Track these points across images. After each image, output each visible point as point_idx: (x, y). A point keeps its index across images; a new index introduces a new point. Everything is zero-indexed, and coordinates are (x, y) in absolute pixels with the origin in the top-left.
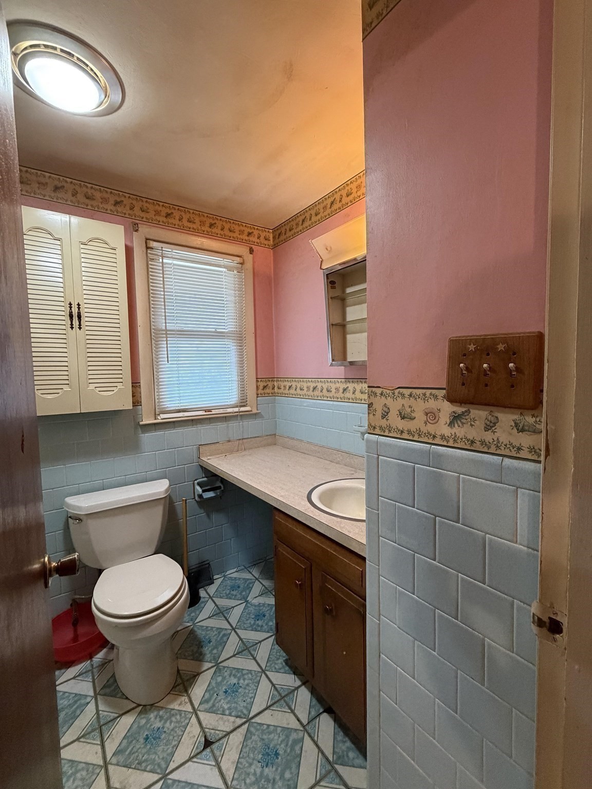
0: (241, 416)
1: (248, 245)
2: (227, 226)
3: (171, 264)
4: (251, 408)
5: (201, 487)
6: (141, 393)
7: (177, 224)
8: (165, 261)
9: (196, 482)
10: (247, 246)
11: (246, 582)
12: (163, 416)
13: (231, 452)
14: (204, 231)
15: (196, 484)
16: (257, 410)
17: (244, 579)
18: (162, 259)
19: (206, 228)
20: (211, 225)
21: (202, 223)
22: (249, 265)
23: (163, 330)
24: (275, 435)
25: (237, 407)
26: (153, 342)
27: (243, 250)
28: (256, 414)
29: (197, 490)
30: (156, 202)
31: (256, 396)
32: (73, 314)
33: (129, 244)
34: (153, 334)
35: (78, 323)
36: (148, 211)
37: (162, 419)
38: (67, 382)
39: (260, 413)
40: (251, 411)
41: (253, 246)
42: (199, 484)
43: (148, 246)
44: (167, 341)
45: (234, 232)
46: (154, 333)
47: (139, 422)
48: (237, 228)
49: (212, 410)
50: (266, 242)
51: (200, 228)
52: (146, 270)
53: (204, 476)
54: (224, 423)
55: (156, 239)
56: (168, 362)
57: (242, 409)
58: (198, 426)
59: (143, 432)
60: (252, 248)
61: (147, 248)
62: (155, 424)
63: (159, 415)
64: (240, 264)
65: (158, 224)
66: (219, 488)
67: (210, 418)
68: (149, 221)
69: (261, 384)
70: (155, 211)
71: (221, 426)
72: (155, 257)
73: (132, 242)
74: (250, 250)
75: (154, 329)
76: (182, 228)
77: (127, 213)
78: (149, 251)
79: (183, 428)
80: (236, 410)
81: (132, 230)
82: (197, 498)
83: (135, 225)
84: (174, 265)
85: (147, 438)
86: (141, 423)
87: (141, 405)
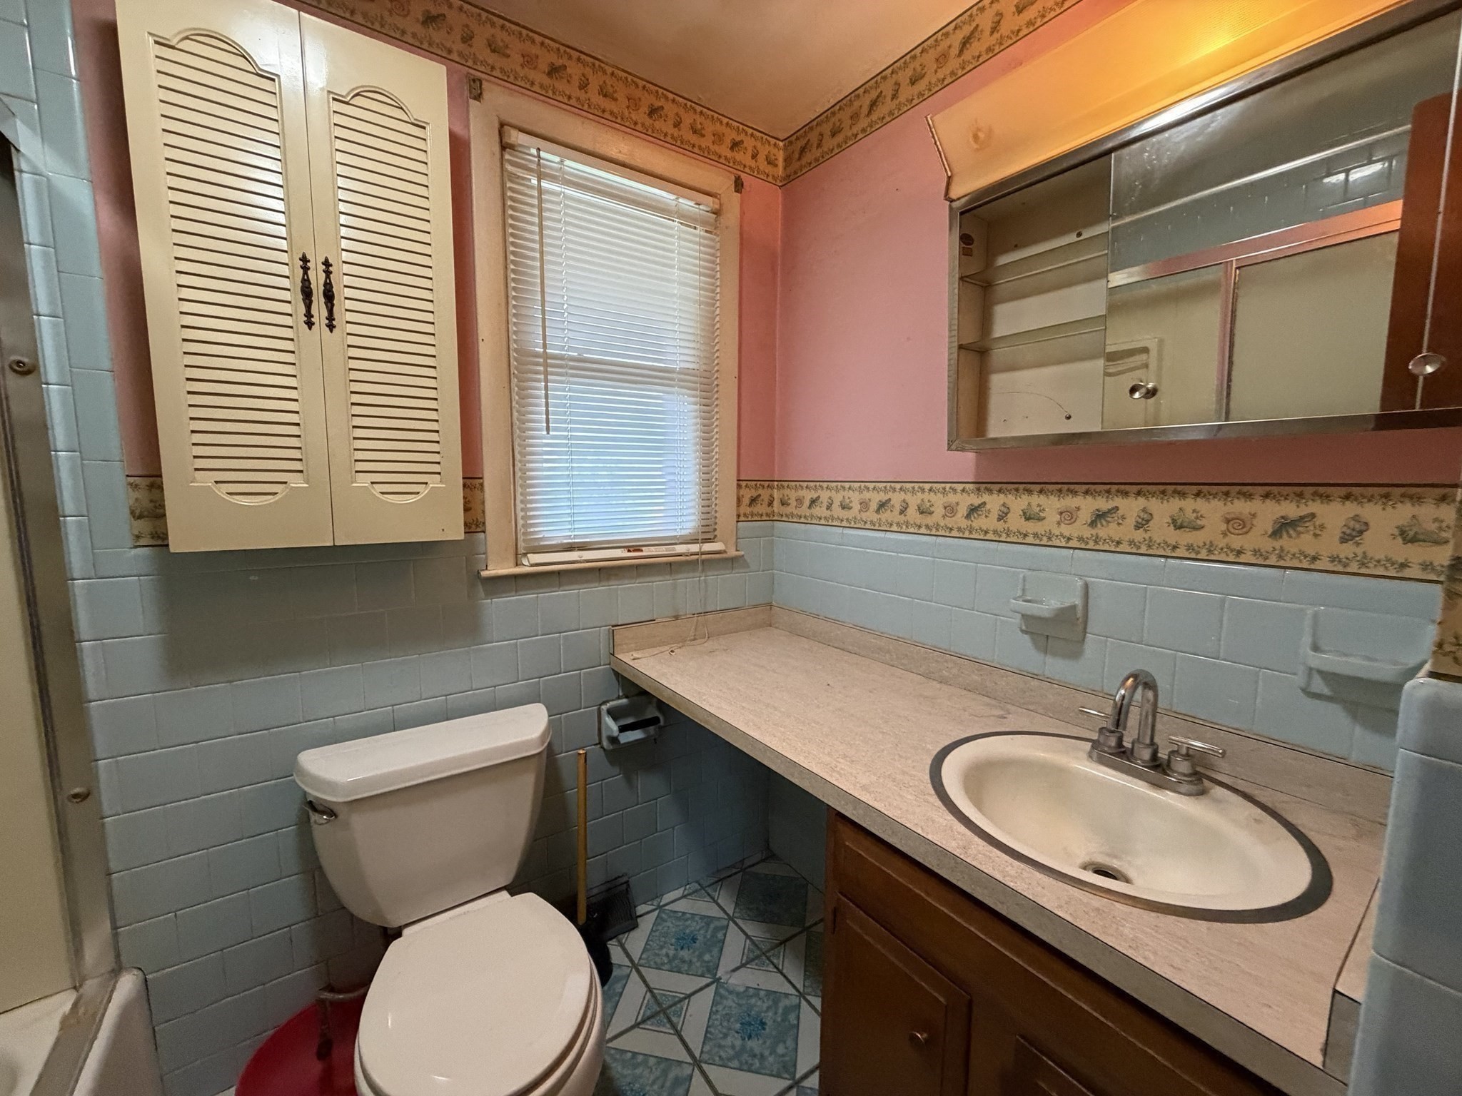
0: (703, 561)
1: (731, 169)
2: (687, 119)
3: (558, 194)
4: (725, 544)
5: (615, 719)
6: (483, 503)
7: (574, 95)
8: (544, 184)
9: (604, 708)
10: (731, 172)
11: (708, 925)
12: (535, 558)
13: (682, 641)
14: (636, 124)
15: (604, 713)
16: (737, 550)
17: (703, 917)
18: (539, 182)
19: (641, 116)
20: (653, 111)
21: (634, 103)
22: (732, 217)
23: (537, 355)
24: (770, 605)
25: (695, 541)
26: (514, 381)
27: (719, 180)
28: (733, 560)
29: (608, 727)
30: (527, 32)
31: (735, 518)
32: (313, 286)
33: (459, 130)
34: (514, 363)
35: (325, 313)
36: (508, 52)
37: (532, 565)
38: (297, 466)
39: (743, 556)
40: (725, 552)
41: (743, 176)
42: (609, 712)
43: (506, 140)
44: (546, 381)
45: (703, 136)
46: (516, 359)
47: (479, 573)
48: (710, 128)
49: (643, 548)
50: (769, 169)
51: (626, 114)
52: (499, 204)
53: (621, 694)
54: (668, 577)
55: (525, 126)
56: (548, 433)
57: (708, 547)
58: (610, 583)
59: (490, 594)
60: (739, 177)
61: (505, 147)
62: (516, 577)
63: (525, 555)
64: (714, 213)
65: (528, 88)
66: (654, 721)
67: (638, 566)
68: (508, 79)
69: (747, 494)
70: (523, 56)
71: (659, 583)
72: (520, 172)
73: (467, 126)
74: (735, 182)
75: (516, 350)
76: (586, 107)
77: (455, 48)
78: (507, 157)
79: (577, 587)
80: (694, 548)
81: (466, 93)
82: (605, 743)
83: (474, 81)
84: (566, 197)
85: (496, 607)
86: (484, 574)
87: (484, 532)
